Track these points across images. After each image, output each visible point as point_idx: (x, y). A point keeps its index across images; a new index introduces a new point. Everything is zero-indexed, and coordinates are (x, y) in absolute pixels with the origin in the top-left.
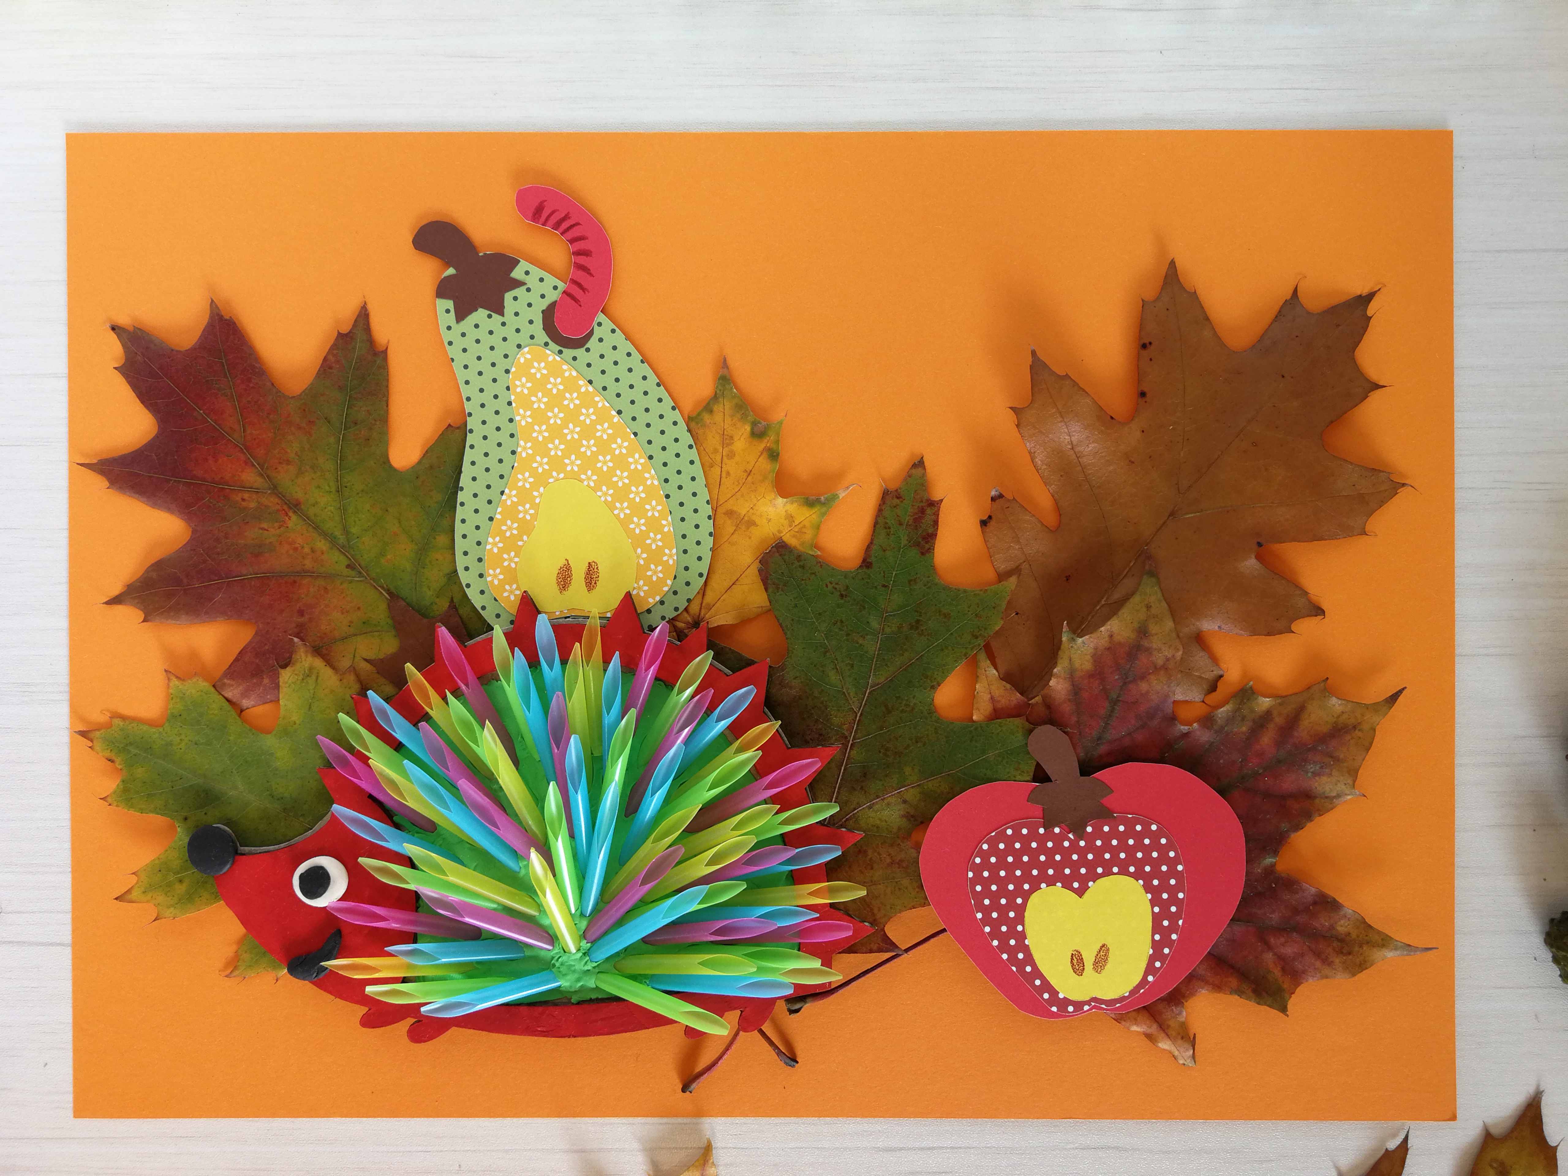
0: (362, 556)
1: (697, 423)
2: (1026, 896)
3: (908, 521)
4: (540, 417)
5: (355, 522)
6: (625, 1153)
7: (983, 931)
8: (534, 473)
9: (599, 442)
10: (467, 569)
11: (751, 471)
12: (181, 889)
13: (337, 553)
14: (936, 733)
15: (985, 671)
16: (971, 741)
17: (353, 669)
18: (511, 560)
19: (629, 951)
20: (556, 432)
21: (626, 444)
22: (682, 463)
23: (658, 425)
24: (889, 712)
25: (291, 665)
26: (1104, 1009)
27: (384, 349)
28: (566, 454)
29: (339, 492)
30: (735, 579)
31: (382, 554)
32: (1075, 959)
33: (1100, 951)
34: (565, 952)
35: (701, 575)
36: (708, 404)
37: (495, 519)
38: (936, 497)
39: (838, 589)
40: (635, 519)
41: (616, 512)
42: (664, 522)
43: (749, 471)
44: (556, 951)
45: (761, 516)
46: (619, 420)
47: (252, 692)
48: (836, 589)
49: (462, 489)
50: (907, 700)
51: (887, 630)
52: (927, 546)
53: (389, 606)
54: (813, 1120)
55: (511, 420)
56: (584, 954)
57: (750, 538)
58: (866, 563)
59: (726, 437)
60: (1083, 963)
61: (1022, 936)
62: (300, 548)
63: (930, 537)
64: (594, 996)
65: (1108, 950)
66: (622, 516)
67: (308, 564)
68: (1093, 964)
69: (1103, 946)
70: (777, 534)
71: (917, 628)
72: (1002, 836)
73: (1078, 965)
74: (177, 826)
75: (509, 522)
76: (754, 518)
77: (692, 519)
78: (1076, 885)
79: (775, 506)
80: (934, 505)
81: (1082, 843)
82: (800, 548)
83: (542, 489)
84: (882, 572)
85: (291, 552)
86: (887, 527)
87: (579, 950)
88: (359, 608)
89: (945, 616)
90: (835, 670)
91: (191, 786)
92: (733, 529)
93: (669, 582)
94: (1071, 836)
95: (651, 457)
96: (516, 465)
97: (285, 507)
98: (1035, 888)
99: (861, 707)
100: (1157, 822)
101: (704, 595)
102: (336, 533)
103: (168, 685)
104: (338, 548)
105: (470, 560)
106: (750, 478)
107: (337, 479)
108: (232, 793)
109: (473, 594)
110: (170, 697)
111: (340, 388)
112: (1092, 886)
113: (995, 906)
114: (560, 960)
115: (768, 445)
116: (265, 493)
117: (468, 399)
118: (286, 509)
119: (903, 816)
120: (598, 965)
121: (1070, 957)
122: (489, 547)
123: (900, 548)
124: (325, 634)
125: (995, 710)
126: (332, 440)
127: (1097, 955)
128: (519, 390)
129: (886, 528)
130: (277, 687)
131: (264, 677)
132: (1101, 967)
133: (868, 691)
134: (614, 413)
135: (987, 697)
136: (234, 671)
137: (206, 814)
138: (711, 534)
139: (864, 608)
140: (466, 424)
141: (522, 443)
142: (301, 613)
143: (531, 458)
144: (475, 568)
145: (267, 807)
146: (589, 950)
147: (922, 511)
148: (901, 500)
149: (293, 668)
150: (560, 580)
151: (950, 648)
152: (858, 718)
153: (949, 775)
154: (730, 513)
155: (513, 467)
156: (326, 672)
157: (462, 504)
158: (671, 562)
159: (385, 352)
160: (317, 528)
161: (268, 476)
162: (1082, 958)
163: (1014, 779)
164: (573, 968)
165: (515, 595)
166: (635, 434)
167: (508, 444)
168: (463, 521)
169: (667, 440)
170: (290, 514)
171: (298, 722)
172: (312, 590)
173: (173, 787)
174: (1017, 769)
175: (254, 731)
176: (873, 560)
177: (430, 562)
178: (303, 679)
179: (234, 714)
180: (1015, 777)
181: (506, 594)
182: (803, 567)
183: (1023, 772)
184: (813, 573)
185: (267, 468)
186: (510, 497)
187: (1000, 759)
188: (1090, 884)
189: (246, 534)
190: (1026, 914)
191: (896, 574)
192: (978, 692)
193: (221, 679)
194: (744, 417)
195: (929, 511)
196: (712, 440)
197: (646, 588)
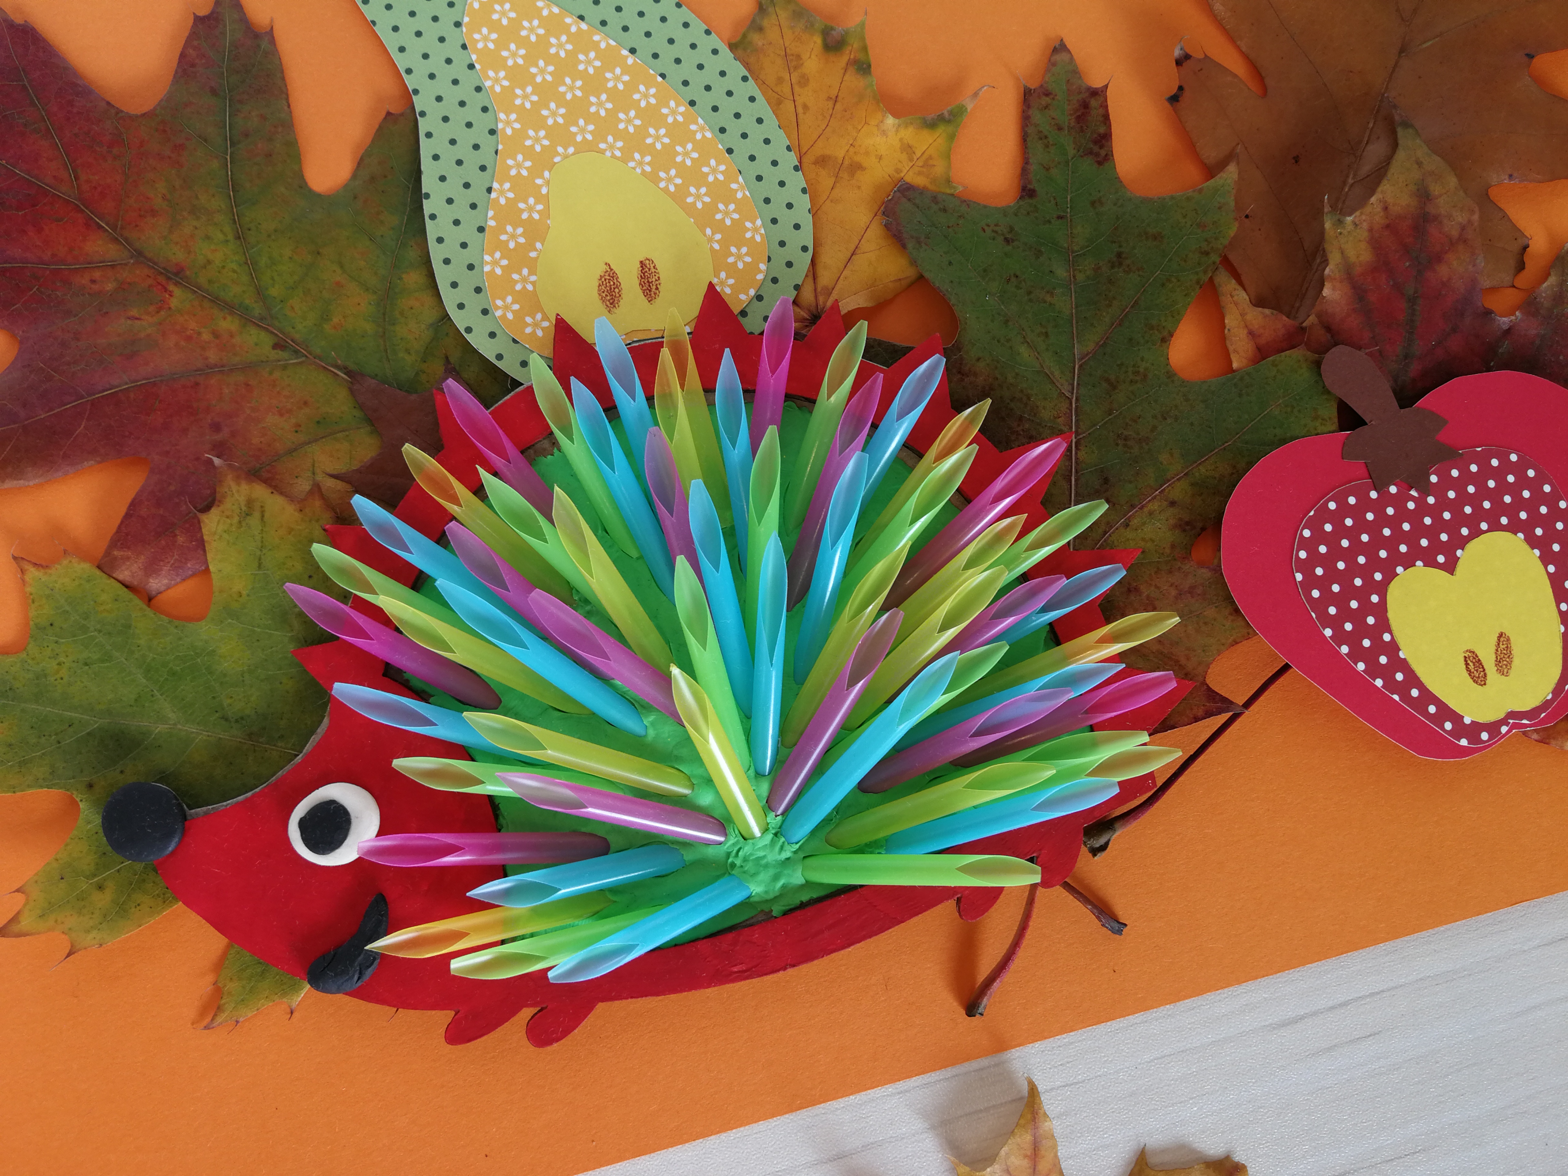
0: (293, 328)
1: (745, 49)
2: (1382, 589)
3: (1069, 123)
4: (519, 76)
5: (273, 279)
6: (905, 1141)
7: (1339, 653)
8: (529, 153)
9: (613, 95)
10: (461, 306)
11: (837, 97)
12: (103, 900)
13: (254, 331)
14: (1187, 400)
15: (1232, 296)
16: (1240, 395)
17: (317, 489)
18: (524, 280)
19: (844, 811)
20: (547, 92)
21: (653, 91)
22: (739, 103)
23: (691, 59)
24: (1113, 387)
25: (216, 503)
26: (1526, 726)
27: (268, 29)
28: (571, 119)
29: (239, 238)
30: (853, 247)
31: (325, 317)
32: (1471, 664)
33: (1499, 644)
34: (745, 839)
35: (805, 249)
36: (753, 21)
37: (487, 229)
38: (1097, 83)
39: (1000, 232)
40: (692, 190)
41: (662, 185)
42: (734, 186)
43: (834, 97)
44: (732, 840)
45: (867, 153)
46: (635, 60)
47: (162, 563)
48: (996, 232)
49: (427, 196)
50: (1134, 366)
51: (1080, 277)
52: (1103, 153)
53: (352, 391)
54: (1168, 1010)
55: (478, 89)
56: (776, 834)
57: (859, 187)
58: (1027, 192)
59: (791, 57)
60: (1483, 667)
61: (1393, 648)
62: (195, 336)
63: (1104, 139)
64: (805, 898)
65: (1508, 640)
66: (672, 188)
67: (213, 356)
68: (1496, 665)
69: (1501, 635)
70: (896, 175)
71: (1120, 264)
72: (1325, 515)
73: (1477, 671)
74: (78, 800)
75: (509, 229)
76: (857, 159)
77: (772, 175)
78: (1441, 559)
79: (884, 133)
80: (1098, 93)
81: (1431, 500)
82: (931, 187)
83: (547, 174)
84: (1052, 199)
85: (183, 343)
86: (1043, 137)
87: (765, 830)
88: (306, 403)
89: (1155, 238)
90: (1026, 345)
91: (89, 734)
92: (830, 182)
93: (763, 267)
94: (1414, 493)
95: (692, 103)
96: (500, 147)
97: (161, 279)
98: (1390, 575)
99: (1073, 389)
100: (1516, 451)
101: (815, 278)
102: (247, 302)
103: (23, 580)
104: (254, 323)
105: (464, 293)
106: (838, 105)
107: (234, 219)
108: (161, 728)
109: (479, 341)
110: (27, 600)
111: (214, 92)
112: (1462, 555)
113: (1345, 613)
114: (740, 853)
115: (852, 57)
116: (126, 264)
117: (409, 71)
118: (164, 282)
119: (1175, 527)
120: (800, 847)
121: (1463, 663)
122: (487, 269)
123: (1067, 162)
124: (260, 450)
125: (1259, 348)
126: (215, 164)
127: (1497, 650)
128: (480, 45)
129: (1041, 139)
130: (201, 545)
131: (177, 532)
132: (1506, 665)
133: (1077, 366)
134: (625, 52)
135: (1243, 333)
136: (127, 535)
137: (122, 772)
138: (804, 191)
139: (1040, 251)
140: (414, 107)
141: (502, 116)
142: (216, 427)
143: (520, 135)
144: (474, 303)
145: (220, 738)
146: (780, 827)
147: (1085, 105)
148: (1051, 96)
149: (222, 507)
150: (604, 295)
151: (1173, 279)
152: (1074, 406)
153: (1225, 449)
154: (822, 161)
155: (496, 152)
156: (274, 503)
157: (433, 217)
158: (758, 238)
159: (271, 32)
160: (216, 301)
161: (126, 240)
162: (1479, 660)
163: (1316, 432)
164: (764, 862)
165: (543, 329)
166: (663, 76)
167: (482, 122)
168: (440, 240)
169: (710, 75)
170: (171, 287)
171: (244, 593)
172: (226, 391)
173: (59, 743)
174: (1316, 418)
175: (177, 622)
176: (1035, 185)
177: (402, 313)
178: (240, 522)
179: (137, 602)
180: (1316, 429)
181: (528, 330)
182: (945, 210)
183: (1323, 419)
184: (960, 216)
185: (122, 228)
186: (503, 193)
187: (1289, 409)
188: (1459, 553)
189: (106, 330)
190: (1390, 615)
191: (1071, 198)
192: (1229, 330)
193: (108, 553)
194: (810, 27)
195: (1094, 103)
196: (773, 68)
197: (731, 281)
